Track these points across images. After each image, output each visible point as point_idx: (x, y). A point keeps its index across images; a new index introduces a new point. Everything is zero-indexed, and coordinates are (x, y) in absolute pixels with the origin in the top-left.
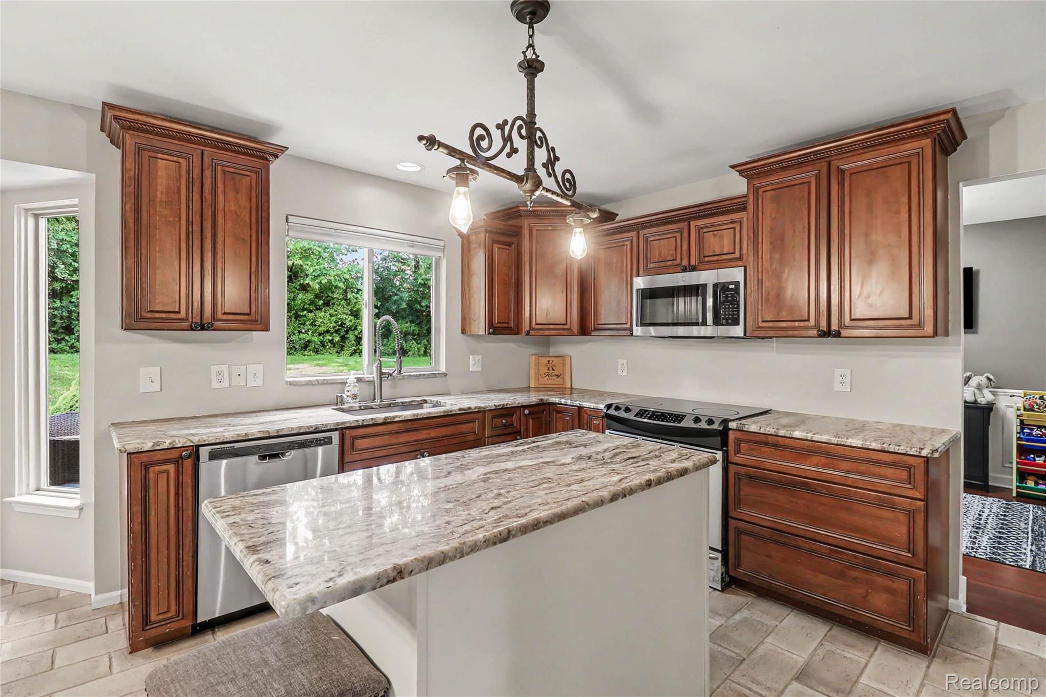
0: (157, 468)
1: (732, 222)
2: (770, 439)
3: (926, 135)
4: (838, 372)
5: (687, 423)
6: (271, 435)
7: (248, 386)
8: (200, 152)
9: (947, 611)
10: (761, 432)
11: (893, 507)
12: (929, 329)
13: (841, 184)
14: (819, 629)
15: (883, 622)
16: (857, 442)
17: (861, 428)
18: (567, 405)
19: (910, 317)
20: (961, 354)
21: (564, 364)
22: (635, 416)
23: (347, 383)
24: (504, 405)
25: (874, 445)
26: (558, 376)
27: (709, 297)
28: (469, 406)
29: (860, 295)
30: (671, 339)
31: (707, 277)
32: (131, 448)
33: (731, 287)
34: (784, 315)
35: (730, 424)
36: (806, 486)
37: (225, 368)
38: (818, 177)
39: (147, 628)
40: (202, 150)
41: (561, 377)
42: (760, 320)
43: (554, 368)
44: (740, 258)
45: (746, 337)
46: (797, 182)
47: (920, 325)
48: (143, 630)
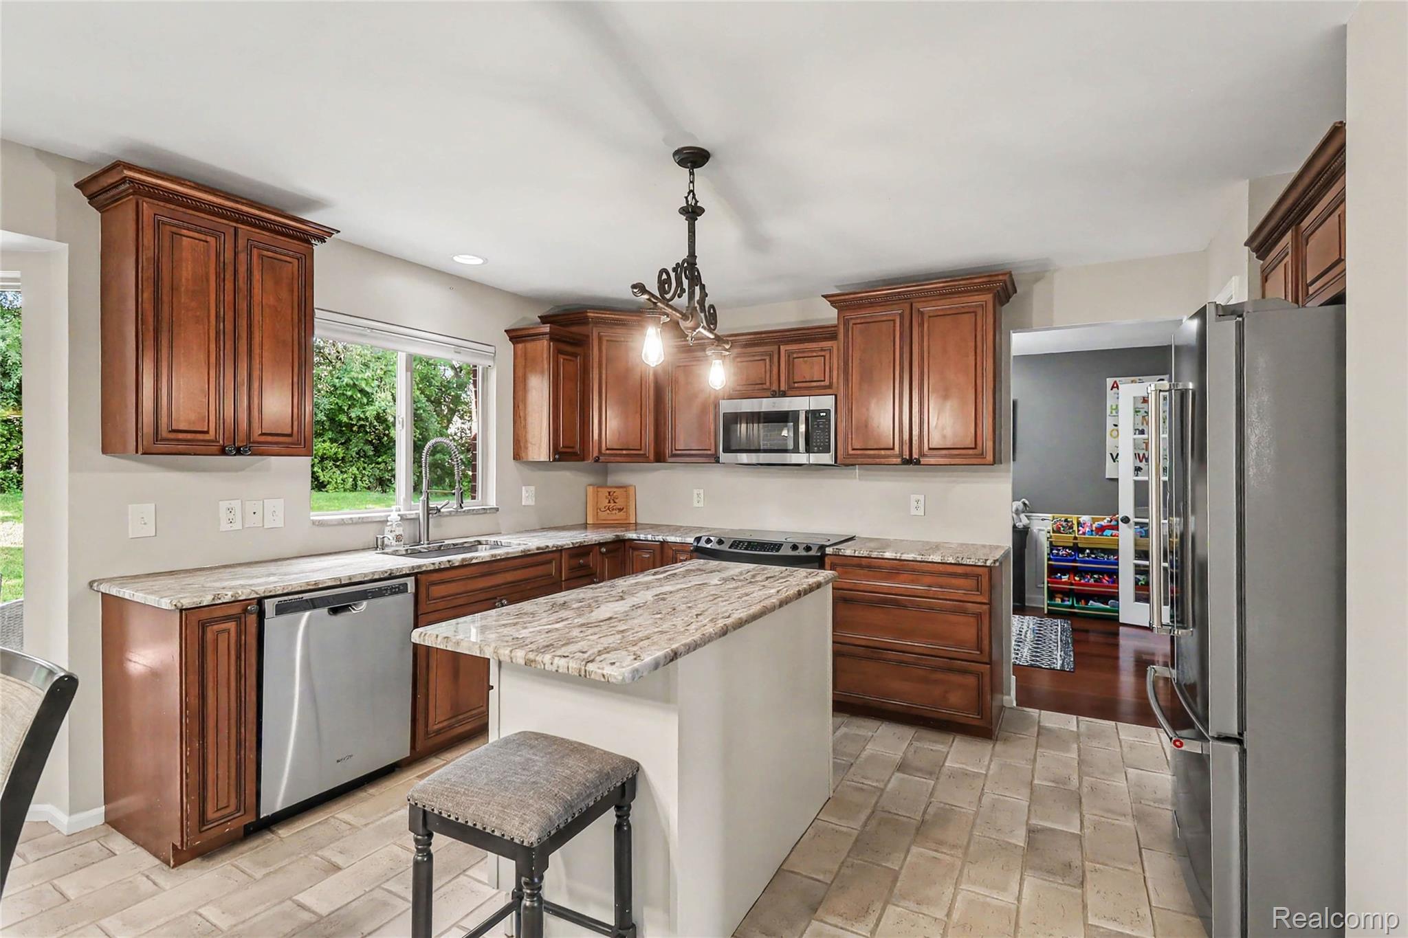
0: (216, 627)
1: (822, 350)
2: (864, 562)
3: (989, 290)
4: (914, 497)
5: (786, 551)
6: (343, 582)
7: (265, 527)
8: (232, 231)
9: (1003, 706)
10: (856, 555)
11: (964, 612)
12: (990, 458)
13: (921, 325)
14: (908, 732)
15: (960, 716)
16: (937, 559)
17: (936, 547)
18: (647, 541)
19: (975, 448)
20: (1011, 480)
21: (627, 497)
22: (730, 548)
23: (388, 521)
24: (581, 543)
25: (951, 560)
26: (620, 510)
27: (802, 424)
28: (547, 544)
29: (936, 427)
30: (759, 466)
31: (800, 404)
32: (187, 602)
33: (822, 414)
34: (871, 445)
35: (827, 549)
36: (897, 604)
37: (236, 504)
38: (901, 316)
39: (205, 828)
40: (235, 227)
41: (625, 510)
42: (850, 448)
43: (616, 501)
44: (830, 387)
45: (837, 463)
46: (884, 318)
47: (982, 455)
48: (200, 832)
